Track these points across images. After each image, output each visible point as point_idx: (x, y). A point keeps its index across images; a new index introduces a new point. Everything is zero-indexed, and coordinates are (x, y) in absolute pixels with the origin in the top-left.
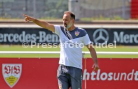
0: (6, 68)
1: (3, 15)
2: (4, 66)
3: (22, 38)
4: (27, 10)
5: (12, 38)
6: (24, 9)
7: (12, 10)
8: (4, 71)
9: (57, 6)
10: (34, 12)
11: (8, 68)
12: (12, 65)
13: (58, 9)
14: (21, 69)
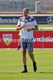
0: (4, 36)
1: (4, 10)
2: (3, 35)
3: (13, 21)
4: (16, 7)
5: (8, 21)
6: (14, 7)
7: (9, 7)
8: (4, 37)
9: (30, 5)
10: (19, 9)
11: (6, 36)
12: (7, 35)
13: (30, 7)
14: (12, 36)
